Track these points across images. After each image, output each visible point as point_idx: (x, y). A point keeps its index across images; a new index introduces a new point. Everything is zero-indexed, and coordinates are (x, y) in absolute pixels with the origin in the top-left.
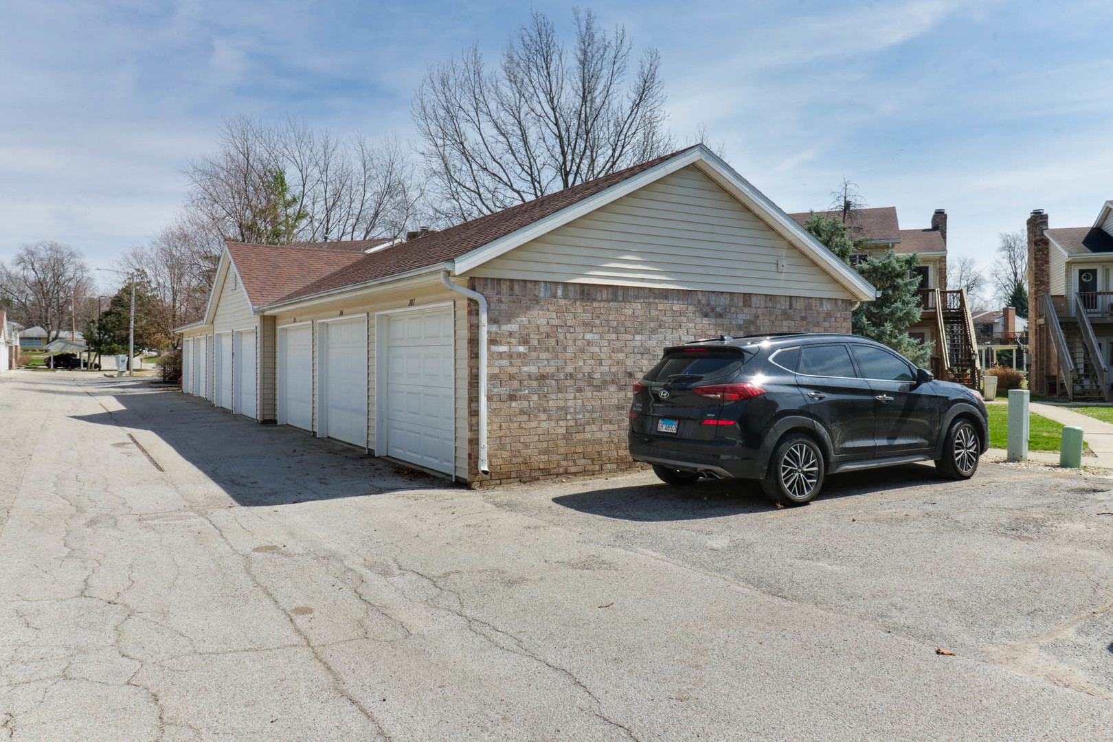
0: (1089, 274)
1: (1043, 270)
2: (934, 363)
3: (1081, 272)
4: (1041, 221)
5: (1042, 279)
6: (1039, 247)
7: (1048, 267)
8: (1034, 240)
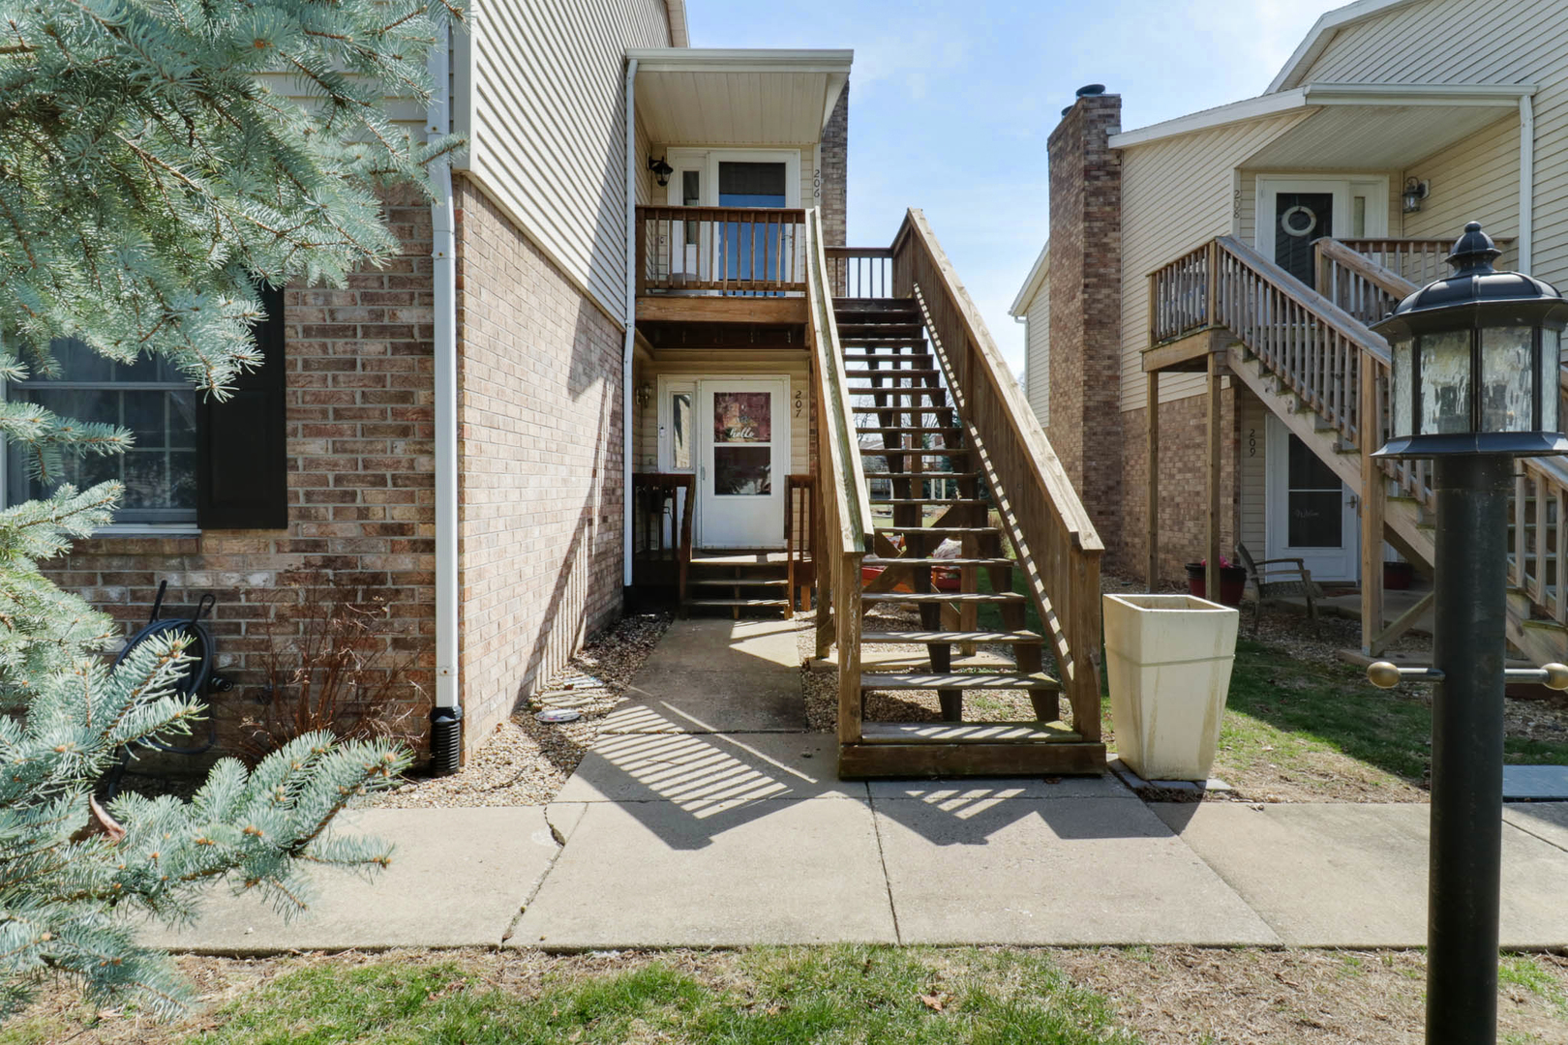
0: (1305, 209)
1: (1105, 248)
2: (796, 497)
3: (1284, 201)
4: (1101, 112)
5: (1102, 270)
6: (1099, 183)
7: (1119, 240)
8: (1083, 164)
